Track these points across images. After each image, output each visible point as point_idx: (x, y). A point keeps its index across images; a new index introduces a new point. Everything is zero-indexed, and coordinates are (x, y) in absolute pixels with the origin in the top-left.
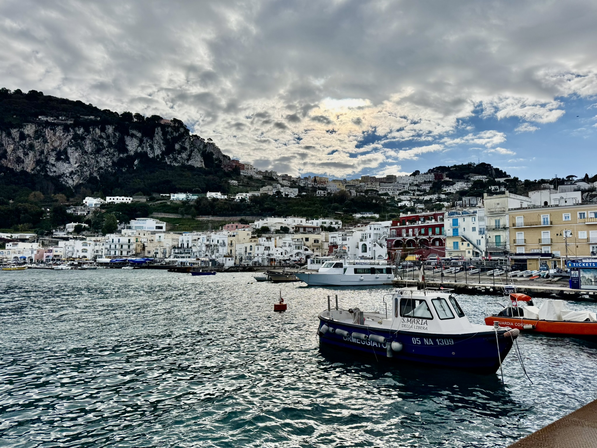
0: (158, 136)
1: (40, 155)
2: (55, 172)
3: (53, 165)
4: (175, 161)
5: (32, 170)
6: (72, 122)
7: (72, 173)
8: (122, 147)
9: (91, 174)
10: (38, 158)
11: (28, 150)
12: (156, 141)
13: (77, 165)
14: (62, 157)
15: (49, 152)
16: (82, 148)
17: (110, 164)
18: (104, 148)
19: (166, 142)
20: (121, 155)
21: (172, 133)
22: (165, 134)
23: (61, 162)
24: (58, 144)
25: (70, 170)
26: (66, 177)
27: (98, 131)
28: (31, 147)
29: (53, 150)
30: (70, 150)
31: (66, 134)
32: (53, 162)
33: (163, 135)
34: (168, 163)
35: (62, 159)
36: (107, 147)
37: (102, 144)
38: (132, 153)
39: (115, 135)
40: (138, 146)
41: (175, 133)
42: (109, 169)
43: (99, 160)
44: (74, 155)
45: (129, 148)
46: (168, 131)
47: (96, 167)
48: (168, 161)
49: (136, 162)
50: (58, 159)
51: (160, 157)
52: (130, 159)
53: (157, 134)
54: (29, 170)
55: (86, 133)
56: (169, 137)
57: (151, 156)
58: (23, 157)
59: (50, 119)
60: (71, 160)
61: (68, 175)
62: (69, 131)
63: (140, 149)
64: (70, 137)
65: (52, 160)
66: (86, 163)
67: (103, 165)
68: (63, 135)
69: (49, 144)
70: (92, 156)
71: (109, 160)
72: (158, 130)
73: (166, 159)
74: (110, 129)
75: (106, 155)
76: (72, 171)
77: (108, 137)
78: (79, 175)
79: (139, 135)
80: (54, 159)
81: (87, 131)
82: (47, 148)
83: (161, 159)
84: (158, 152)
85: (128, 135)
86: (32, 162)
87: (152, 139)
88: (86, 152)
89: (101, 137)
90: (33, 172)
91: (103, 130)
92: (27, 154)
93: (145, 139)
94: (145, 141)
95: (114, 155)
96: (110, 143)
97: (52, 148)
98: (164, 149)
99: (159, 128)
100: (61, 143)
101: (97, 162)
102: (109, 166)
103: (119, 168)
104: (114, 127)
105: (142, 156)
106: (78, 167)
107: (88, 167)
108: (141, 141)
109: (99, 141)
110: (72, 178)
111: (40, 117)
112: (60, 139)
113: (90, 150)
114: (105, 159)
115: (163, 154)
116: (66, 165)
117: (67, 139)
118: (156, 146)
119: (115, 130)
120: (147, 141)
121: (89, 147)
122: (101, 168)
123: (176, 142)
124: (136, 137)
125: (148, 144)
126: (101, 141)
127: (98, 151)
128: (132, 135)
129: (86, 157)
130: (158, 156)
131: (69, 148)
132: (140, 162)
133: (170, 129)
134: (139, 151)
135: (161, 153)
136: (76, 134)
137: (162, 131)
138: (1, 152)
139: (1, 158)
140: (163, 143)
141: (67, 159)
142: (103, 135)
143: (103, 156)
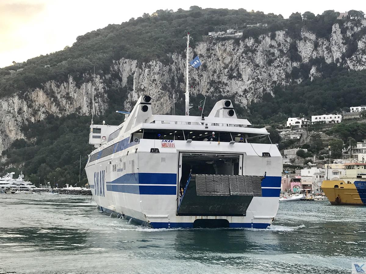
0: (337, 36)
1: (213, 75)
2: (228, 91)
3: (226, 84)
4: (360, 64)
5: (207, 92)
6: (241, 34)
7: (245, 91)
8: (294, 55)
9: (264, 90)
10: (211, 78)
11: (202, 70)
12: (334, 42)
13: (250, 81)
14: (235, 74)
15: (221, 71)
16: (253, 61)
17: (284, 77)
18: (276, 59)
19: (346, 41)
20: (295, 64)
21: (352, 29)
22: (344, 32)
23: (233, 80)
24: (230, 60)
25: (243, 88)
26: (240, 96)
27: (268, 39)
28: (205, 67)
29: (225, 68)
30: (242, 66)
31: (236, 49)
32: (225, 81)
33: (342, 33)
34: (351, 67)
35: (234, 77)
36: (278, 57)
37: (273, 54)
38: (306, 61)
39: (286, 41)
40: (313, 51)
41: (355, 29)
42: (283, 83)
43: (271, 73)
44: (247, 71)
45: (303, 54)
46: (347, 28)
47: (269, 82)
48: (350, 64)
49: (313, 70)
50: (231, 77)
51: (341, 61)
52: (305, 69)
53: (335, 32)
54: (204, 93)
55: (256, 44)
56: (349, 34)
57: (329, 61)
58: (197, 79)
59: (220, 34)
60: (244, 77)
61: (242, 94)
62: (239, 44)
63: (315, 54)
64: (241, 51)
65: (224, 79)
66: (258, 79)
67: (275, 78)
68: (234, 50)
69: (221, 62)
70: (264, 70)
71: (282, 71)
72: (336, 28)
73: (348, 62)
74: (280, 35)
75: (278, 66)
76: (245, 89)
77: (279, 45)
78: (252, 93)
79: (313, 37)
80: (227, 77)
81: (258, 42)
82: (219, 66)
83: (342, 64)
84: (337, 55)
85: (301, 39)
86: (206, 83)
87: (328, 40)
88: (257, 66)
89: (271, 46)
90: (208, 94)
91: (273, 37)
92: (202, 76)
93: (320, 41)
94: (320, 43)
95: (287, 65)
96: (281, 51)
97: (223, 65)
98: (344, 51)
99: (337, 25)
100: (232, 59)
101: (270, 75)
102: (283, 79)
103: (293, 80)
104: (284, 32)
105: (318, 62)
106: (251, 84)
107: (261, 82)
108: (316, 46)
109: (270, 51)
110: (246, 97)
111: (210, 34)
112: (231, 55)
113: (261, 63)
114: (277, 71)
115: (344, 56)
116: (240, 83)
117: (238, 54)
118: (334, 48)
119: (287, 34)
120: (323, 43)
121: (259, 59)
122: (275, 82)
123: (359, 40)
124: (310, 40)
125: (324, 47)
126: (272, 51)
127: (270, 62)
128: (306, 39)
129: (258, 71)
130: (338, 60)
131: (241, 64)
132: (318, 70)
133: (349, 24)
134: (314, 57)
135: (341, 56)
136: (246, 46)
137: (340, 28)
138: (179, 75)
139: (179, 82)
140: (343, 43)
141: (239, 76)
142: (274, 43)
143: (276, 67)
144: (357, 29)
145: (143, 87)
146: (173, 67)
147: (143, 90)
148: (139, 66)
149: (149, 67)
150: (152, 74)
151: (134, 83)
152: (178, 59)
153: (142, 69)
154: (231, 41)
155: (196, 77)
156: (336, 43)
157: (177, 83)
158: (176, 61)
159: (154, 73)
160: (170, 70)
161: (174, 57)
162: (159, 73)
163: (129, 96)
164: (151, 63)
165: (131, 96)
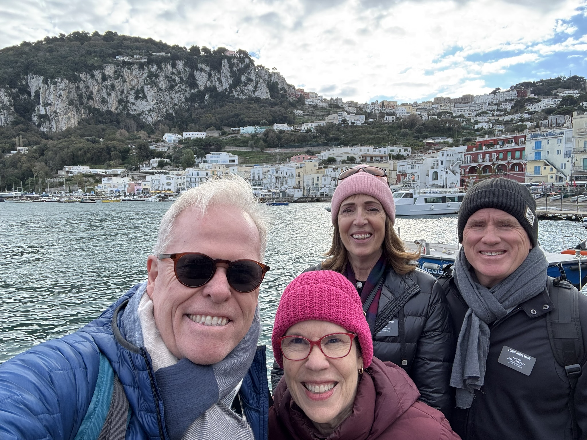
0: (225, 69)
1: (121, 95)
2: (135, 110)
3: (133, 104)
4: (243, 94)
5: (116, 109)
6: (146, 60)
7: (150, 111)
8: (192, 83)
9: (167, 111)
10: (120, 97)
11: (110, 90)
12: (223, 74)
13: (154, 102)
14: (140, 95)
15: (128, 91)
16: (156, 85)
17: (183, 100)
18: (176, 85)
19: (233, 74)
20: (193, 91)
21: (238, 64)
22: (231, 66)
23: (139, 100)
24: (136, 83)
25: (148, 107)
26: (146, 114)
27: (169, 67)
28: (113, 87)
29: (131, 89)
30: (146, 88)
31: (142, 73)
32: (133, 101)
33: (229, 67)
34: (236, 96)
35: (141, 97)
36: (179, 83)
37: (174, 80)
38: (202, 88)
39: (185, 70)
40: (208, 80)
41: (240, 65)
42: (183, 105)
43: (173, 97)
44: (150, 92)
45: (199, 83)
46: (234, 64)
47: (171, 104)
48: (235, 94)
49: (207, 97)
50: (137, 98)
51: (228, 90)
52: (201, 95)
53: (224, 66)
54: (113, 110)
55: (159, 71)
56: (235, 69)
57: (220, 90)
58: (106, 98)
59: (126, 59)
60: (148, 98)
61: (147, 112)
62: (143, 69)
63: (209, 84)
64: (146, 75)
66: (161, 100)
67: (176, 101)
68: (139, 74)
69: (128, 84)
70: (166, 93)
71: (182, 96)
72: (225, 62)
73: (234, 92)
74: (180, 65)
75: (179, 91)
76: (150, 109)
77: (179, 73)
78: (156, 112)
79: (207, 69)
80: (133, 97)
81: (160, 68)
82: (126, 87)
83: (229, 93)
84: (226, 85)
85: (197, 70)
86: (115, 101)
87: (219, 72)
88: (161, 90)
89: (173, 73)
90: (116, 112)
91: (174, 66)
92: (110, 94)
93: (213, 73)
94: (213, 75)
95: (186, 91)
96: (181, 78)
97: (130, 87)
98: (231, 82)
99: (226, 61)
100: (138, 82)
101: (172, 98)
102: (183, 102)
103: (191, 104)
104: (184, 62)
105: (212, 90)
106: (155, 104)
107: (164, 104)
108: (210, 75)
109: (171, 77)
110: (151, 115)
111: (117, 57)
112: (137, 78)
113: (164, 87)
114: (177, 95)
115: (232, 87)
116: (144, 103)
117: (143, 77)
118: (223, 80)
119: (185, 65)
120: (215, 75)
121: (163, 83)
122: (176, 104)
123: (243, 74)
124: (206, 71)
125: (216, 78)
126: (173, 77)
127: (171, 87)
128: (202, 70)
129: (161, 94)
130: (226, 89)
131: (145, 87)
132: (210, 97)
133: (236, 61)
134: (208, 86)
135: (228, 86)
136: (150, 71)
137: (228, 63)
138: (88, 93)
139: (88, 99)
140: (230, 76)
141: (145, 97)
142: (174, 71)
143: (177, 92)
144: (242, 66)
145: (49, 102)
146: (82, 85)
147: (50, 105)
148: (45, 82)
149: (55, 83)
150: (58, 90)
151: (41, 97)
152: (86, 78)
153: (48, 85)
154: (136, 66)
155: (105, 96)
156: (225, 75)
157: (86, 100)
158: (85, 79)
159: (60, 90)
160: (78, 88)
161: (82, 76)
162: (64, 89)
163: (36, 109)
164: (56, 80)
165: (39, 110)
